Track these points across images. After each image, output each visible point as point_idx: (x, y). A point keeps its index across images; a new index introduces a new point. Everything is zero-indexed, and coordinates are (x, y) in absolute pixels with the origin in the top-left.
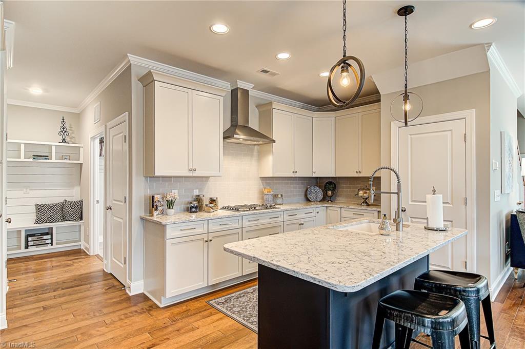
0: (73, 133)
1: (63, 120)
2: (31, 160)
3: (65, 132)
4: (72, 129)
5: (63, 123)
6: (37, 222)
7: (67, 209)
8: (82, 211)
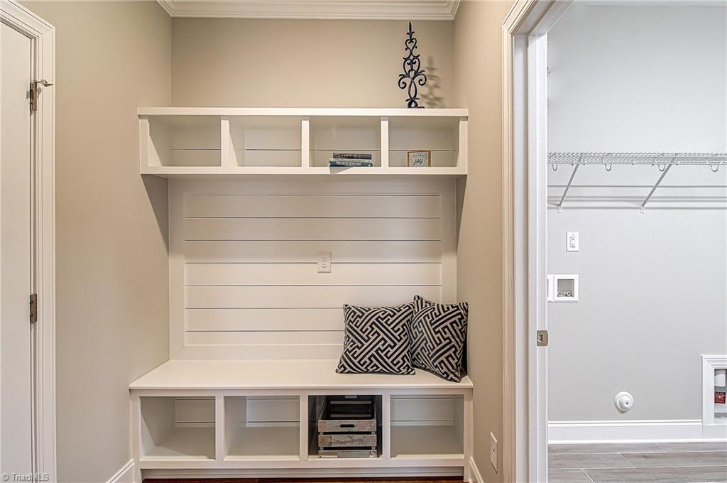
0: (436, 86)
1: (411, 33)
2: (326, 170)
3: (417, 74)
4: (435, 73)
5: (411, 46)
6: (342, 369)
7: (423, 331)
8: (465, 343)
